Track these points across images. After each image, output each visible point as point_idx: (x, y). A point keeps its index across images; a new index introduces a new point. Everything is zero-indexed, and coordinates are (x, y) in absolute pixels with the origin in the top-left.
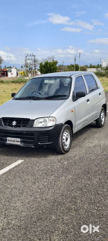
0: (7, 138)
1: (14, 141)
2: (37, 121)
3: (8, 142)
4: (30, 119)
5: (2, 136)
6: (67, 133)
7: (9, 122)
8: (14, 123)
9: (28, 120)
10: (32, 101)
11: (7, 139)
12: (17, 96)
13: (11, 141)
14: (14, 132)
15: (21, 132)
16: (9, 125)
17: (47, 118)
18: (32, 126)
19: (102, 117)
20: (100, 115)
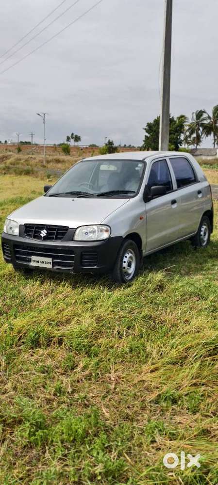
0: (31, 256)
1: (42, 262)
2: (80, 231)
3: (32, 264)
4: (68, 227)
5: (25, 254)
6: (130, 255)
7: (36, 232)
8: (44, 233)
9: (66, 229)
10: (76, 199)
11: (31, 259)
12: (51, 192)
13: (38, 262)
14: (43, 247)
15: (54, 248)
16: (35, 237)
17: (96, 226)
18: (72, 239)
19: (202, 233)
20: (200, 230)
